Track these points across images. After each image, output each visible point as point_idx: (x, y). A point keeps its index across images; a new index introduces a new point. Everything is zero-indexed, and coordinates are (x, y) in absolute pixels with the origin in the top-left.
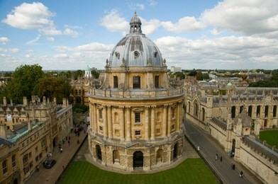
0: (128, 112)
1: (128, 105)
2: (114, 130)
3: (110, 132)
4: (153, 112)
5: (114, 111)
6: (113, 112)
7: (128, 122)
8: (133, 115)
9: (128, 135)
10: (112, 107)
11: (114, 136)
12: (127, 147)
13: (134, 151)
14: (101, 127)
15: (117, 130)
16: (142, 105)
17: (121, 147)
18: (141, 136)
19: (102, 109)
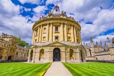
0: (51, 25)
1: (51, 22)
2: (42, 38)
3: (40, 38)
4: (65, 26)
5: (44, 27)
7: (51, 31)
8: (54, 28)
9: (50, 38)
10: (43, 25)
11: (42, 42)
12: (50, 44)
13: (54, 48)
14: (36, 40)
15: (44, 38)
16: (59, 22)
17: (46, 46)
18: (58, 39)
19: (38, 29)
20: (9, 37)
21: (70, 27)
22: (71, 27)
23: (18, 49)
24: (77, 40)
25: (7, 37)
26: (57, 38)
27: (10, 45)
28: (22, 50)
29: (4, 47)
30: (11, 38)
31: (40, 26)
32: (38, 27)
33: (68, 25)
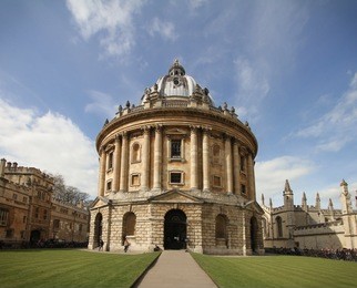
0: (157, 135)
1: (158, 122)
4: (205, 138)
6: (132, 144)
7: (156, 154)
8: (168, 143)
9: (156, 179)
10: (130, 135)
11: (130, 189)
12: (152, 198)
13: (167, 209)
14: (109, 184)
15: (135, 176)
16: (185, 123)
17: (141, 203)
18: (182, 183)
19: (114, 148)
20: (25, 172)
21: (219, 142)
22: (224, 143)
23: (58, 209)
24: (243, 187)
25: (19, 172)
26: (176, 177)
27: (30, 197)
28: (70, 213)
29: (13, 204)
30: (31, 177)
31: (120, 138)
32: (112, 141)
33: (216, 137)
